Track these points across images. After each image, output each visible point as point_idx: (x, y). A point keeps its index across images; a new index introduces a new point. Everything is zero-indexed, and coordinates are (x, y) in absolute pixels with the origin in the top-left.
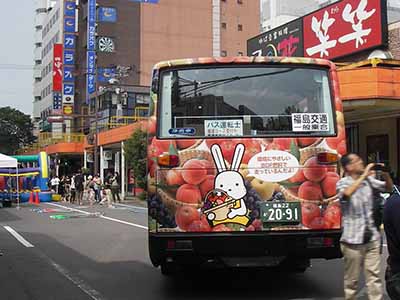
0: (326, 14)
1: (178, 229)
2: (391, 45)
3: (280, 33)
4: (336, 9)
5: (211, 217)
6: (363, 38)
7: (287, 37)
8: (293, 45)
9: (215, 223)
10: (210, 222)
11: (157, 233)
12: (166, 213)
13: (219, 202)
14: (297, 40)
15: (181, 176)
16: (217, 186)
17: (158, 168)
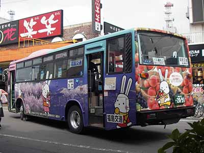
0: (32, 20)
1: (148, 109)
2: (64, 35)
3: (6, 26)
4: (38, 18)
5: (159, 102)
6: (51, 31)
7: (10, 28)
8: (13, 32)
9: (161, 105)
10: (159, 104)
11: (141, 111)
12: (144, 101)
13: (162, 95)
14: (15, 30)
15: (149, 83)
16: (161, 88)
17: (141, 79)
